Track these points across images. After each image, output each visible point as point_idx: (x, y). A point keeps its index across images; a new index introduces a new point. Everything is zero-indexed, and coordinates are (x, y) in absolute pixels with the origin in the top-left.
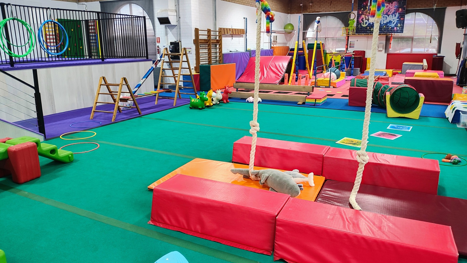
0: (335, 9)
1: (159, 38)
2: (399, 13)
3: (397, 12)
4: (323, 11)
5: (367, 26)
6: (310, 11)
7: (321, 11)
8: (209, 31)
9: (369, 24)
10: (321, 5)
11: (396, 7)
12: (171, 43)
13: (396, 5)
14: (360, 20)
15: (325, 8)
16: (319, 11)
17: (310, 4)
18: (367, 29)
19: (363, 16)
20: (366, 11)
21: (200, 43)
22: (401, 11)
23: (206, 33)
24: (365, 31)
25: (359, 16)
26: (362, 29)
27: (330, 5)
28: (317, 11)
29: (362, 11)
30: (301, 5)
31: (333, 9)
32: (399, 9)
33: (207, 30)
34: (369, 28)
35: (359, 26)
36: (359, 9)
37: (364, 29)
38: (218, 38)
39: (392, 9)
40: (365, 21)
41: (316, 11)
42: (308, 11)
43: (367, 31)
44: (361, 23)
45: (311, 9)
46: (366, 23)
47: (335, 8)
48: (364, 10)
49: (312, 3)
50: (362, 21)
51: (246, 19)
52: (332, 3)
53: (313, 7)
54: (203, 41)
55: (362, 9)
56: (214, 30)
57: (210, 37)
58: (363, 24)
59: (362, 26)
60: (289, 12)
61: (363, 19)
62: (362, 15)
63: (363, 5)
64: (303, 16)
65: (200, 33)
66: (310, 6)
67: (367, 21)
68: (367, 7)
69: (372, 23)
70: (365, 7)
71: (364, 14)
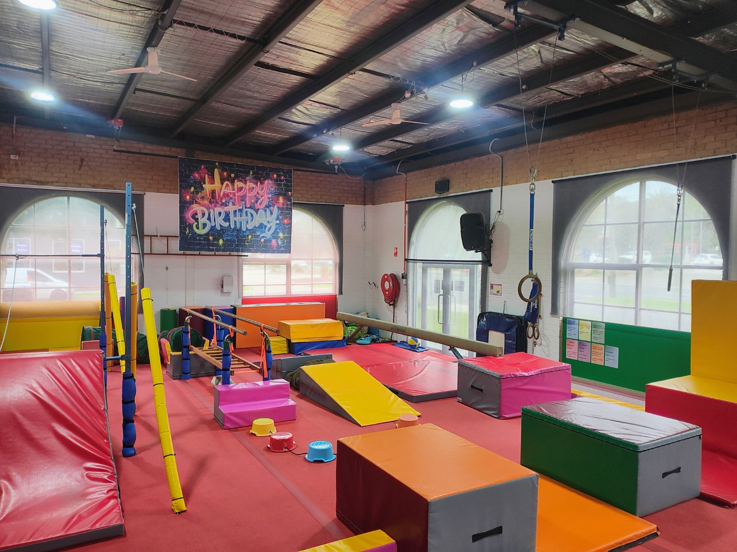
0: (97, 182)
2: (279, 208)
3: (274, 205)
4: (57, 182)
7: (52, 182)
10: (50, 165)
11: (272, 193)
13: (271, 189)
15: (64, 175)
16: (42, 179)
17: (12, 157)
18: (209, 240)
20: (202, 195)
22: (283, 204)
25: (184, 205)
26: (195, 239)
27: (81, 166)
28: (38, 179)
29: (192, 195)
31: (91, 181)
32: (278, 199)
34: (214, 239)
35: (188, 231)
36: (183, 188)
37: (199, 240)
39: (263, 198)
41: (34, 178)
42: (5, 175)
45: (14, 172)
46: (205, 225)
47: (94, 177)
48: (196, 192)
49: (18, 153)
50: (194, 221)
52: (84, 163)
53: (21, 167)
55: (192, 189)
58: (198, 228)
59: (195, 233)
61: (197, 214)
62: (191, 203)
63: (192, 178)
66: (13, 162)
67: (205, 220)
68: (204, 186)
69: (221, 225)
70: (199, 187)
71: (196, 202)
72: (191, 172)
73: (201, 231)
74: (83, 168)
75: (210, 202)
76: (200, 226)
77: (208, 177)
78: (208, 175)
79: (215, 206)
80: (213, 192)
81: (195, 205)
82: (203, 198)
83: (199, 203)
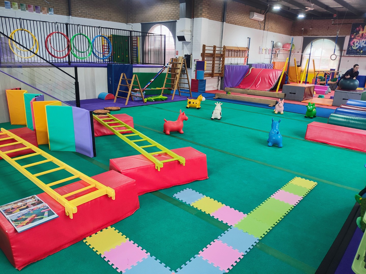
0: (331, 34)
1: (178, 51)
4: (321, 35)
5: (357, 49)
6: (309, 34)
7: (319, 35)
8: (215, 47)
9: (360, 47)
10: (320, 30)
12: (185, 56)
14: (352, 43)
15: (322, 33)
16: (317, 34)
17: (310, 29)
18: (357, 51)
19: (355, 40)
20: (358, 35)
21: (206, 56)
23: (212, 48)
24: (355, 53)
25: (351, 39)
26: (352, 51)
27: (328, 29)
29: (354, 36)
30: (303, 29)
31: (330, 34)
33: (213, 46)
34: (359, 51)
35: (350, 48)
36: (352, 34)
37: (354, 51)
38: (222, 53)
40: (356, 44)
41: (315, 34)
42: (308, 34)
43: (357, 53)
44: (352, 46)
45: (310, 33)
46: (357, 46)
47: (331, 32)
48: (356, 35)
49: (312, 28)
50: (353, 45)
51: (250, 38)
52: (329, 28)
53: (312, 31)
54: (209, 55)
55: (355, 34)
56: (220, 47)
57: (215, 52)
58: (354, 47)
59: (353, 49)
60: (292, 34)
61: (354, 42)
62: (353, 38)
63: (356, 30)
64: (303, 38)
65: (206, 48)
66: (310, 30)
67: (357, 44)
68: (360, 32)
69: (363, 46)
70: (358, 32)
71: (355, 38)
72: (356, 28)
73: (355, 48)
74: (328, 30)
75: (361, 38)
76: (355, 46)
77: (362, 29)
78: (362, 28)
79: (362, 39)
80: (363, 34)
81: (354, 39)
82: (358, 36)
83: (356, 38)
